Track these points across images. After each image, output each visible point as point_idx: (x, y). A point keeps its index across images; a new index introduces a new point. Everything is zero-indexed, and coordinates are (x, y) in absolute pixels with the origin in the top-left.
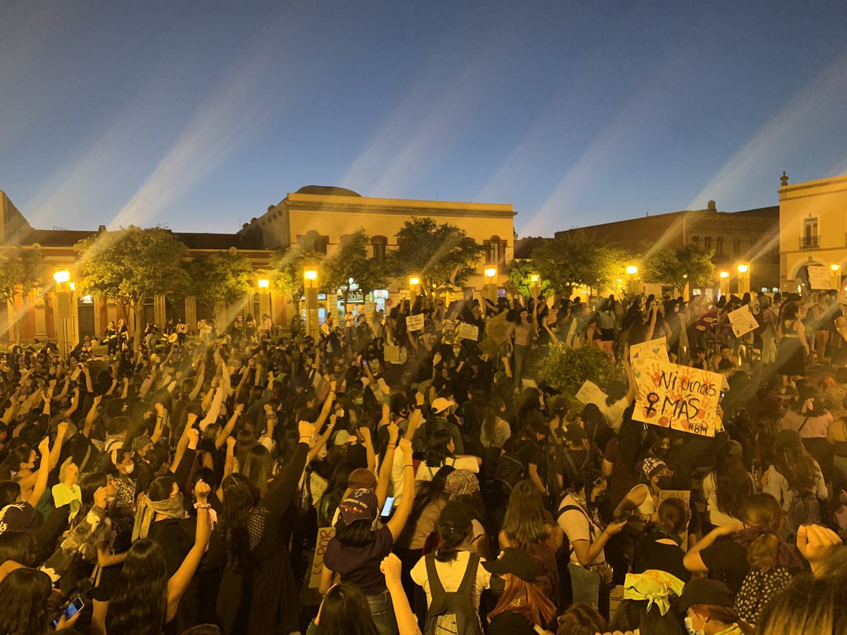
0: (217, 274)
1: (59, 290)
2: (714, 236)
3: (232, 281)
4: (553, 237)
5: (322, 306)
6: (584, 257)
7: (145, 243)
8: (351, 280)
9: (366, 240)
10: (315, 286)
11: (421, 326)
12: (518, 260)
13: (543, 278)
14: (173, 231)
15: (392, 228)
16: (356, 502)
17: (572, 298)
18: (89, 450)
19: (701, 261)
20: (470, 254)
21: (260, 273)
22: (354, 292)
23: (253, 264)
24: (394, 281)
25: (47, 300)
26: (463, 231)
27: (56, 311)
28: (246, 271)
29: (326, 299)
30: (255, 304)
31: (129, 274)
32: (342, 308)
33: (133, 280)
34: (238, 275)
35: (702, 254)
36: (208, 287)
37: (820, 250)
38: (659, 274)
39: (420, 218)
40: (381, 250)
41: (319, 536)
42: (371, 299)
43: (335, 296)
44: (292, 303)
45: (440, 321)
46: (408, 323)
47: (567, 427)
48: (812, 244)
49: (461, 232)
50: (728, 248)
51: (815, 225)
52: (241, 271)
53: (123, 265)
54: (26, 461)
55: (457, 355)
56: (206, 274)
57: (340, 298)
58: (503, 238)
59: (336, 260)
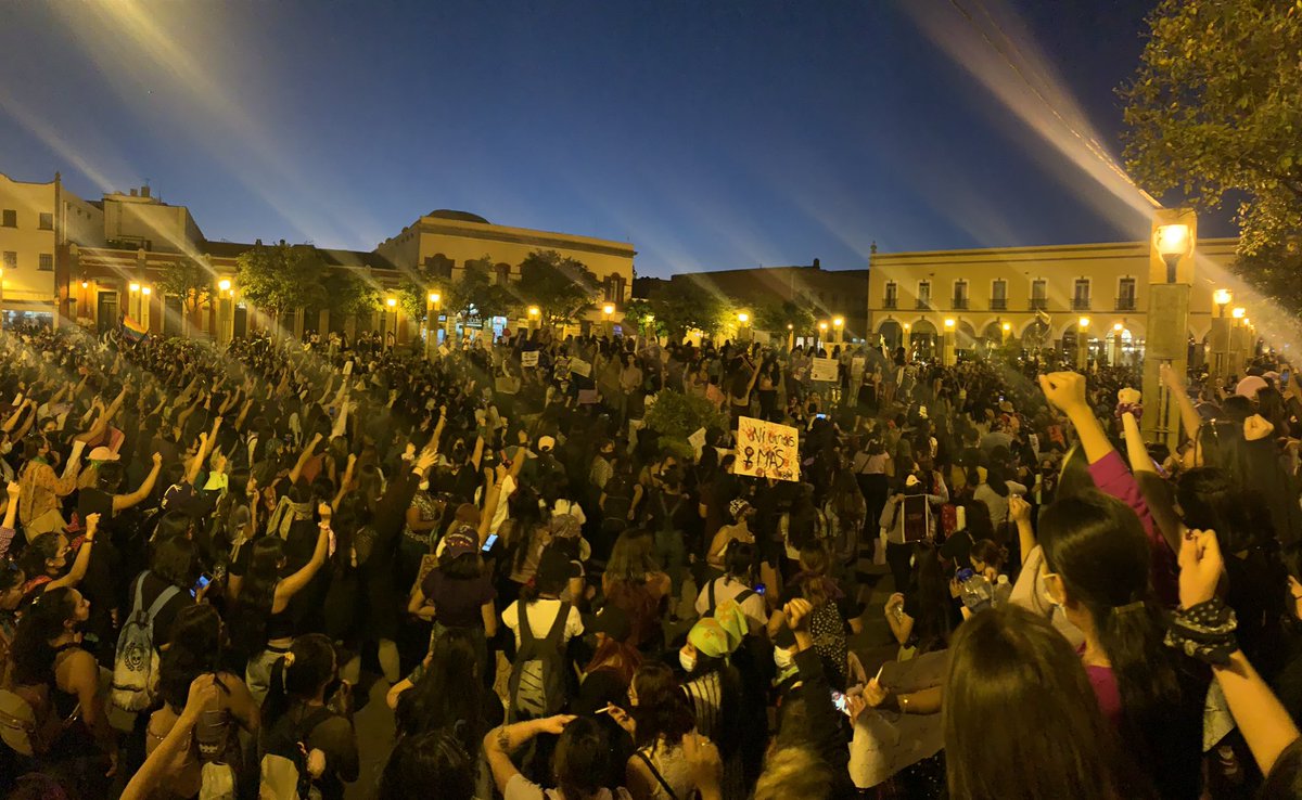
0: (351, 290)
1: (222, 297)
3: (364, 298)
4: (669, 279)
5: (442, 327)
7: (293, 259)
8: (472, 305)
9: (490, 267)
10: (437, 309)
11: (535, 363)
12: (635, 300)
13: (657, 319)
14: (317, 247)
15: (516, 257)
16: (462, 536)
17: (685, 341)
18: (236, 445)
20: (591, 289)
21: (389, 292)
22: (474, 316)
23: (385, 282)
24: (513, 309)
25: (212, 303)
27: (218, 314)
28: (377, 289)
29: (446, 322)
31: (277, 287)
32: (461, 331)
33: (280, 292)
34: (370, 293)
35: (806, 308)
36: (342, 302)
38: (767, 322)
39: (545, 249)
40: (503, 278)
41: (423, 562)
42: (489, 325)
43: (455, 319)
44: (414, 322)
45: (554, 356)
46: (523, 358)
47: (665, 471)
48: (892, 305)
52: (373, 289)
53: (273, 278)
54: (191, 447)
55: (564, 391)
56: (342, 290)
57: (459, 321)
58: (622, 276)
59: (459, 285)
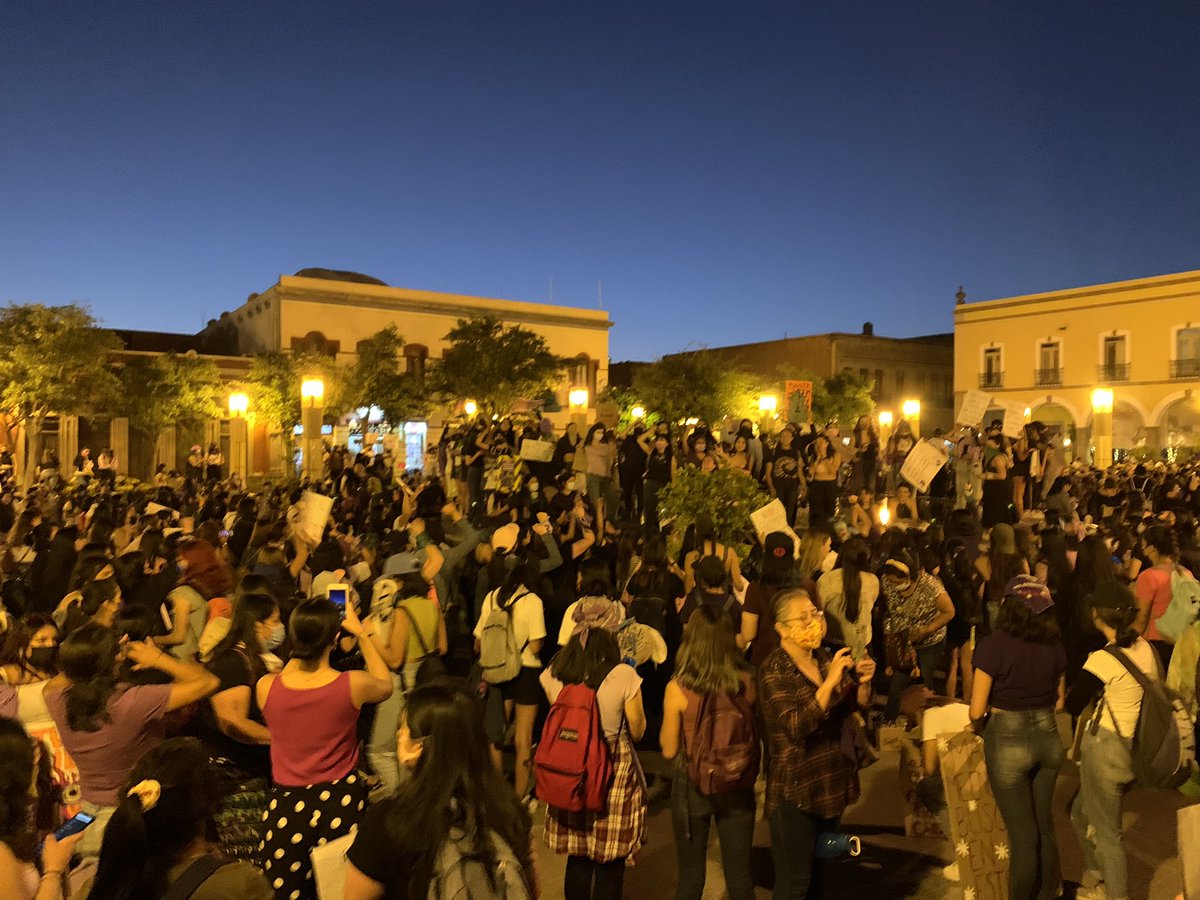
0: (166, 385)
2: (872, 367)
3: (188, 397)
4: (660, 361)
6: (705, 382)
7: (51, 328)
9: (399, 342)
12: (614, 388)
13: (650, 411)
15: (435, 331)
19: (857, 396)
20: (551, 369)
21: (234, 387)
23: (223, 375)
24: (435, 409)
26: (542, 338)
28: (210, 383)
29: (332, 434)
30: (222, 437)
31: (21, 375)
33: (27, 384)
34: (198, 389)
35: (859, 386)
36: (151, 406)
37: (1005, 390)
40: (417, 365)
42: (401, 436)
43: (347, 429)
44: (279, 437)
48: (994, 383)
49: (538, 338)
50: (889, 384)
51: (998, 358)
52: (204, 383)
53: (11, 360)
56: (148, 384)
57: (353, 432)
58: (593, 357)
59: (351, 369)
